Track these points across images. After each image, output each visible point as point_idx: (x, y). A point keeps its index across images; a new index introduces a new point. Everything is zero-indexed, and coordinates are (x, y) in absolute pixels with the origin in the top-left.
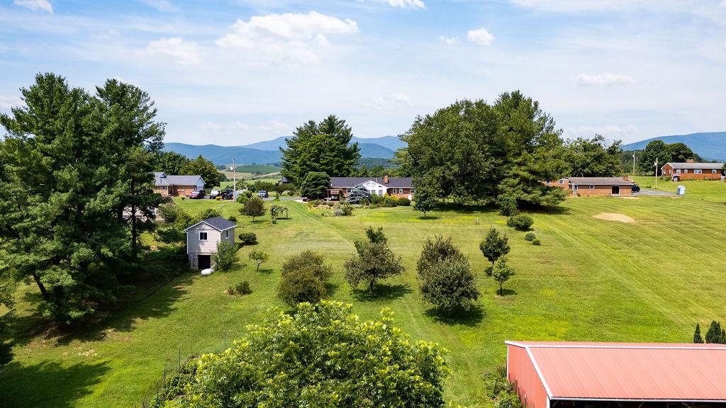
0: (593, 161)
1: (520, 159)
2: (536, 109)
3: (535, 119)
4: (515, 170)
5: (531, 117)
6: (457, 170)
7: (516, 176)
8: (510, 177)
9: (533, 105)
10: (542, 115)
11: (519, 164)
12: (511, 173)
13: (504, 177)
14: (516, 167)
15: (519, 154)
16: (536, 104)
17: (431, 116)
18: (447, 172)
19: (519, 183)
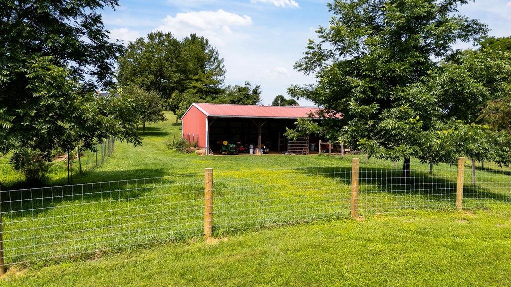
0: (244, 97)
1: (197, 77)
2: (207, 44)
3: (206, 51)
4: (194, 83)
5: (204, 49)
6: (153, 78)
7: (194, 87)
8: (190, 88)
9: (205, 42)
10: (211, 48)
11: (197, 80)
12: (191, 85)
13: (187, 88)
14: (194, 82)
15: (197, 74)
16: (207, 41)
17: (133, 43)
18: (146, 79)
19: (196, 93)
